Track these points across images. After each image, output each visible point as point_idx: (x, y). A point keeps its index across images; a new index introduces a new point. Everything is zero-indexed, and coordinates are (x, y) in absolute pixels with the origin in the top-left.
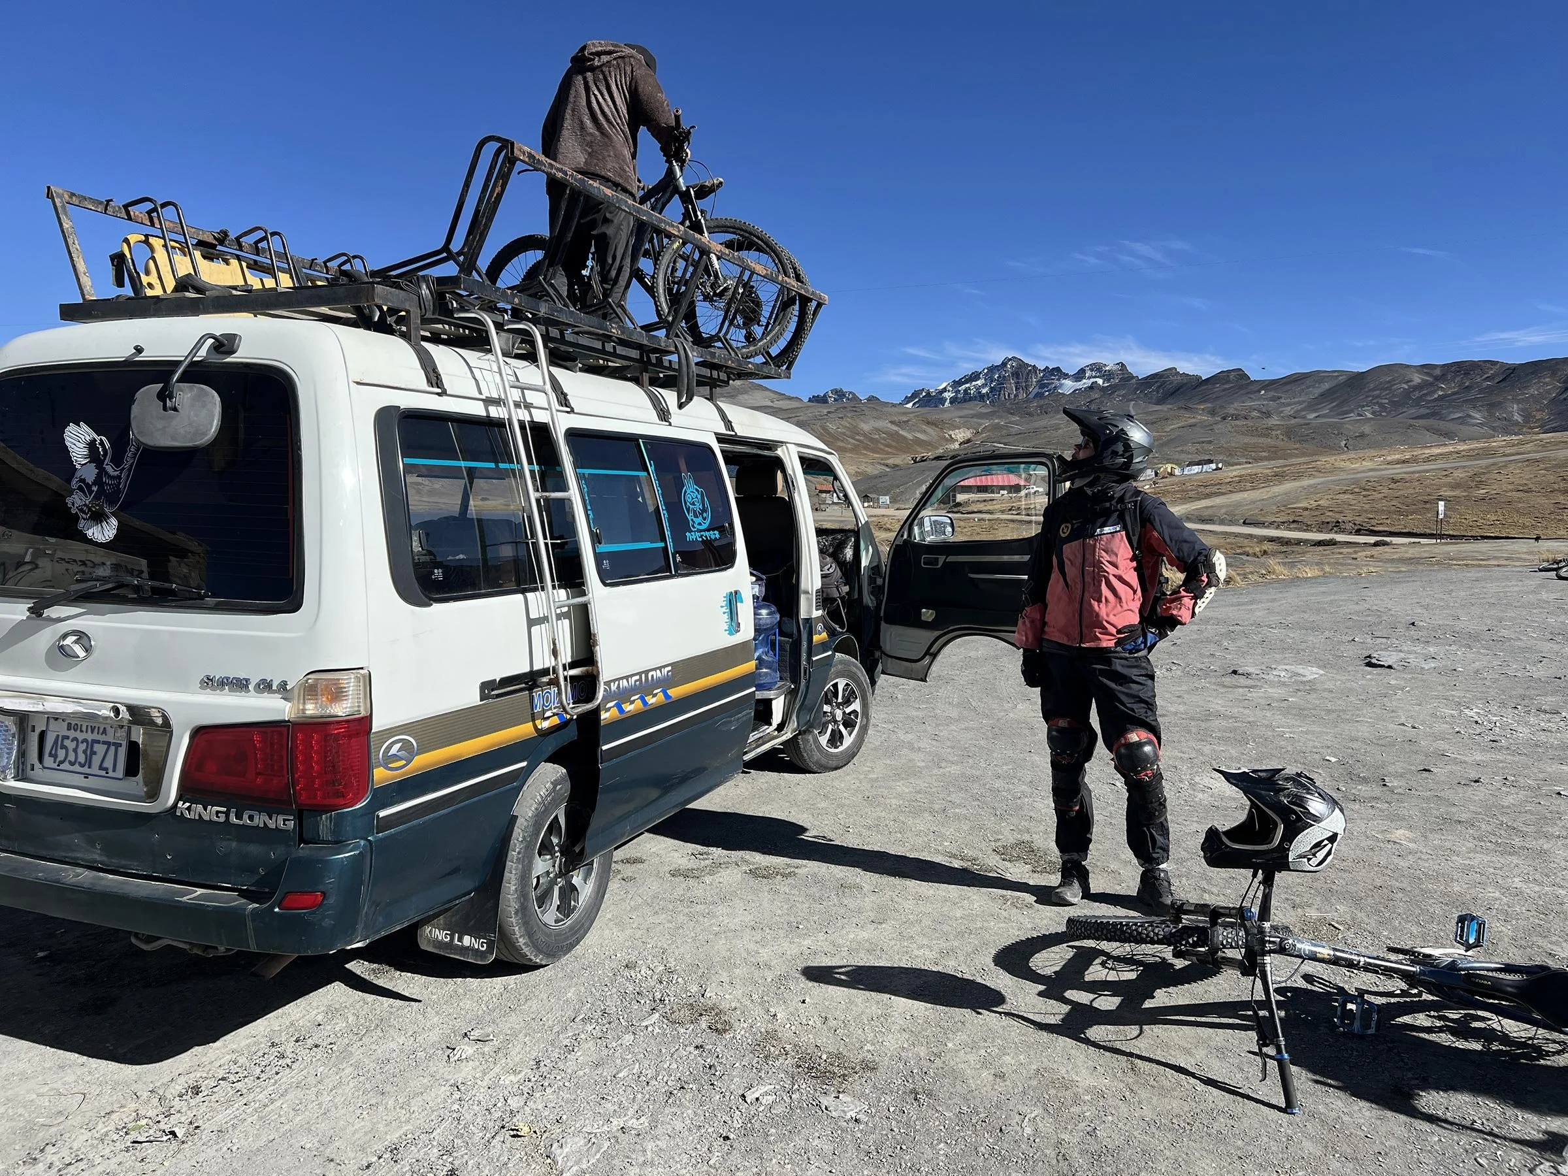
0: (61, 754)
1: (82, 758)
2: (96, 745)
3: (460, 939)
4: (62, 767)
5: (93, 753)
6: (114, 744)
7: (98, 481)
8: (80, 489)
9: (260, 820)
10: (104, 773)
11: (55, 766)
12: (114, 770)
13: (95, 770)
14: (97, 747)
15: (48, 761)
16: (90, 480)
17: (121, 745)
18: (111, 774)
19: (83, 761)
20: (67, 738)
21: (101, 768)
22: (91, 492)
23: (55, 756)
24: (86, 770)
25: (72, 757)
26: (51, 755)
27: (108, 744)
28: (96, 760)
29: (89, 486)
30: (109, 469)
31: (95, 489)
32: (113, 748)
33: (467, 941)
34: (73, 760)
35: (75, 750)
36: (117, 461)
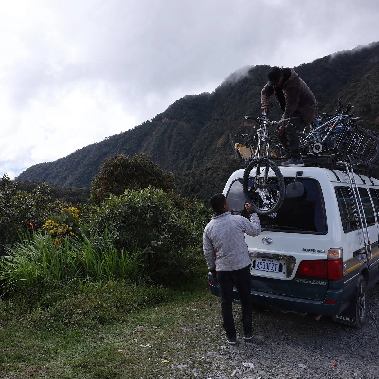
0: (260, 266)
1: (266, 267)
2: (270, 264)
3: (345, 318)
4: (261, 269)
5: (269, 266)
6: (275, 264)
7: (270, 203)
8: (265, 205)
9: (317, 283)
10: (273, 271)
11: (259, 269)
12: (276, 270)
13: (270, 270)
14: (270, 265)
15: (257, 268)
16: (268, 204)
17: (277, 264)
18: (275, 271)
19: (267, 268)
20: (262, 262)
21: (272, 270)
22: (268, 206)
23: (259, 267)
24: (268, 270)
25: (263, 267)
26: (257, 266)
27: (274, 264)
28: (271, 268)
29: (268, 205)
30: (273, 201)
31: (269, 205)
32: (275, 265)
33: (347, 319)
34: (264, 268)
35: (264, 265)
36: (275, 199)
